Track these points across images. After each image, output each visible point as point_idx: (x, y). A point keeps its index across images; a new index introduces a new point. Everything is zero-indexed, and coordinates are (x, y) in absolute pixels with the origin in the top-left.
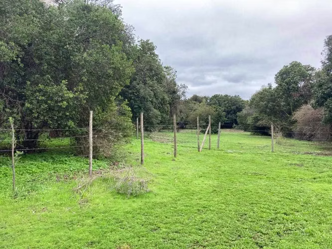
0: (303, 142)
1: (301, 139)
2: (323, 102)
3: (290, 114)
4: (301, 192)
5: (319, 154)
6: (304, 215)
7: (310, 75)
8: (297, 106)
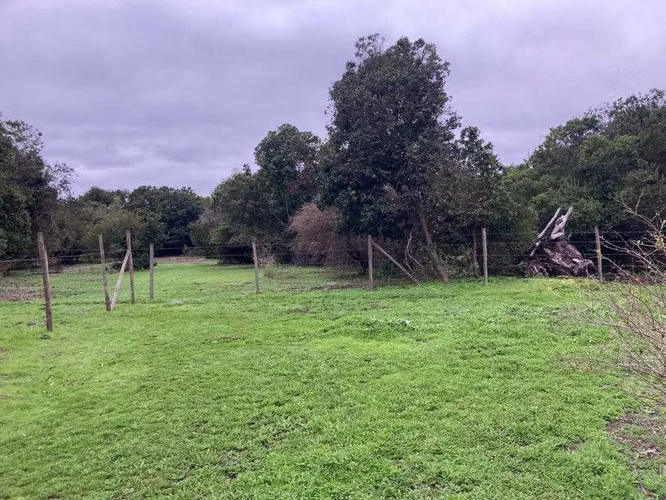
0: (309, 270)
1: (306, 264)
2: (333, 198)
3: (285, 220)
4: (303, 359)
5: (332, 288)
6: (306, 398)
7: (313, 150)
8: (295, 206)
